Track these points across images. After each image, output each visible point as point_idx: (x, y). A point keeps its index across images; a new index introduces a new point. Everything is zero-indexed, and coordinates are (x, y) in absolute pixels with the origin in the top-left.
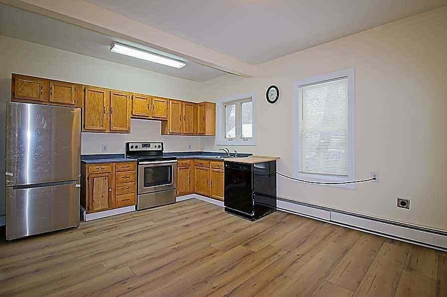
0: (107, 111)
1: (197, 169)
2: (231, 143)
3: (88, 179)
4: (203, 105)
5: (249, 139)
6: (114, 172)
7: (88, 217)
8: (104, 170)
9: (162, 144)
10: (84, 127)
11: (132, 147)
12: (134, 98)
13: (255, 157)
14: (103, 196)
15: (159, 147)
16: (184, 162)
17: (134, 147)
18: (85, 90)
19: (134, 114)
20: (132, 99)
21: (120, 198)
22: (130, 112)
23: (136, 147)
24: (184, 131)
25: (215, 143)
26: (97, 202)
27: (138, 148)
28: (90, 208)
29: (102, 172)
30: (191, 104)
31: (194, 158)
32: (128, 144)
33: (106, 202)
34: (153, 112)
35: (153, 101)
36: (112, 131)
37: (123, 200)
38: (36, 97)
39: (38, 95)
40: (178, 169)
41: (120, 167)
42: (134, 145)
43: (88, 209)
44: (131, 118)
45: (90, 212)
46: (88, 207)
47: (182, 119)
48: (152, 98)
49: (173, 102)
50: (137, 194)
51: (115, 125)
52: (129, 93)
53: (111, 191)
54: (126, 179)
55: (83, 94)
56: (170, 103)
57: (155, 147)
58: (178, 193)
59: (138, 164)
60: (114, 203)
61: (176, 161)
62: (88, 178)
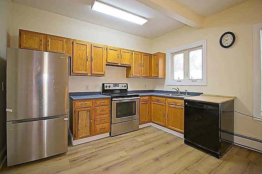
0: (89, 59)
1: (153, 103)
2: (179, 84)
3: (75, 113)
4: (157, 55)
5: (197, 80)
6: (94, 106)
7: (75, 143)
8: (87, 105)
9: (127, 84)
10: (73, 71)
11: (106, 87)
12: (108, 49)
13: (205, 95)
14: (86, 126)
15: (125, 86)
16: (144, 98)
17: (108, 87)
18: (73, 43)
19: (108, 62)
20: (107, 50)
21: (98, 127)
22: (105, 60)
23: (109, 87)
24: (143, 74)
25: (165, 83)
26: (82, 131)
27: (111, 87)
28: (76, 136)
29: (85, 107)
30: (147, 55)
31: (151, 95)
32: (103, 85)
33: (88, 130)
34: (121, 61)
35: (121, 52)
36: (92, 75)
37: (100, 129)
38: (37, 47)
39: (39, 46)
40: (140, 104)
41: (98, 102)
42: (108, 85)
43: (75, 136)
44: (106, 65)
45: (76, 138)
46: (75, 135)
47: (141, 66)
48: (121, 49)
49: (135, 53)
50: (111, 124)
51: (94, 70)
52: (105, 45)
53: (92, 122)
54: (103, 112)
55: (72, 45)
56: (133, 54)
57: (122, 86)
58: (140, 123)
59: (112, 100)
60: (94, 131)
61: (139, 97)
62: (75, 111)
